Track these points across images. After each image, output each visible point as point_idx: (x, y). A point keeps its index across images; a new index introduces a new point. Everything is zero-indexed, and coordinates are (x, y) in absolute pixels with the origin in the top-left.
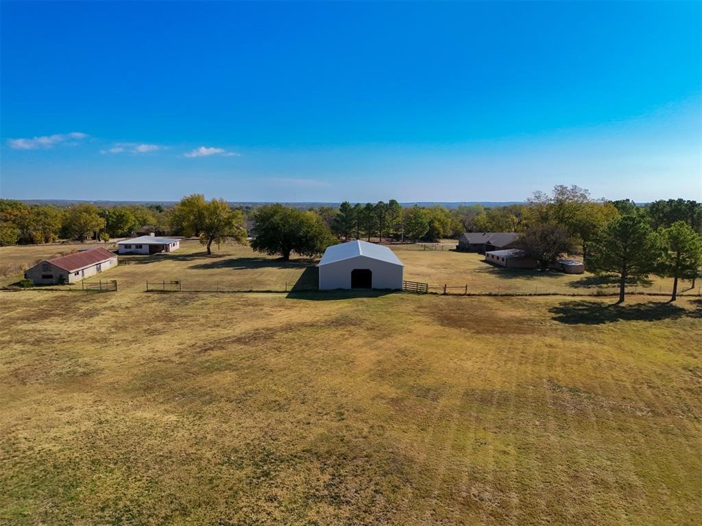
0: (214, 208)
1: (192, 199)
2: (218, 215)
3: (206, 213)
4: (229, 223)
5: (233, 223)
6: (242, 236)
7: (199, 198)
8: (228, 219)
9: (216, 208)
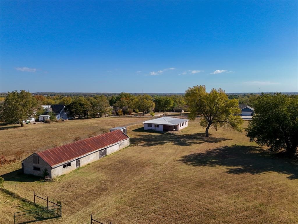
0: (214, 97)
1: (195, 90)
2: (216, 104)
3: (206, 102)
4: (226, 111)
5: (230, 111)
6: (238, 123)
7: (200, 89)
8: (226, 106)
9: (215, 97)
